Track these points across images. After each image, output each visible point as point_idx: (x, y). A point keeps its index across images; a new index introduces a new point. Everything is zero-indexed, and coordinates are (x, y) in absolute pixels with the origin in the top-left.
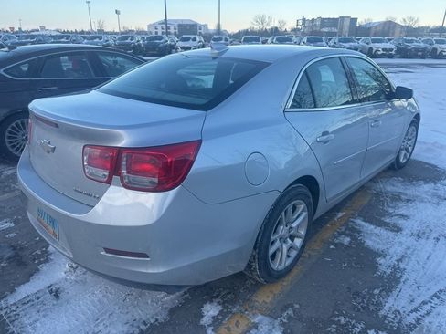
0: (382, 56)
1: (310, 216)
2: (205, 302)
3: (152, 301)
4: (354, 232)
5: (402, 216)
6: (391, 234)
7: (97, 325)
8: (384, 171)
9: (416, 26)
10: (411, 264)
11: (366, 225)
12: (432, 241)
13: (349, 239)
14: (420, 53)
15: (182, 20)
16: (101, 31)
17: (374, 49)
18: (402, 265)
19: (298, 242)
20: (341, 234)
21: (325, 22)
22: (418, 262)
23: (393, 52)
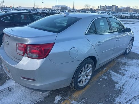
0: (125, 18)
1: (93, 69)
2: (57, 95)
3: (40, 94)
4: (109, 75)
5: (126, 70)
6: (121, 76)
7: (21, 101)
8: (121, 55)
9: (137, 9)
10: (127, 86)
11: (113, 72)
12: (135, 79)
13: (107, 77)
14: (137, 18)
15: (62, 5)
16: (37, 8)
17: (123, 16)
18: (123, 87)
19: (89, 77)
20: (104, 75)
21: (107, 7)
22: (129, 86)
23: (129, 17)
